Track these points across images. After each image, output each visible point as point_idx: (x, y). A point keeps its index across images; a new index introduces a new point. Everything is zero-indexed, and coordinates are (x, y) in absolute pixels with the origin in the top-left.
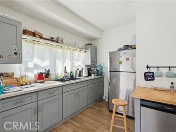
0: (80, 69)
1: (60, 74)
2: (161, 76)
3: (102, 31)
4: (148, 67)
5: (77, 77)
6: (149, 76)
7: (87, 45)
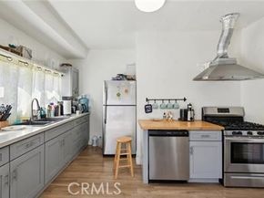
0: (56, 104)
1: (23, 113)
2: (156, 108)
3: (87, 49)
4: (147, 100)
5: (52, 116)
6: (148, 109)
7: (63, 65)
